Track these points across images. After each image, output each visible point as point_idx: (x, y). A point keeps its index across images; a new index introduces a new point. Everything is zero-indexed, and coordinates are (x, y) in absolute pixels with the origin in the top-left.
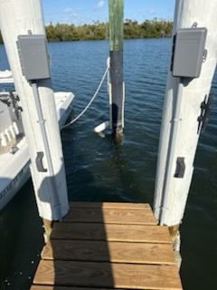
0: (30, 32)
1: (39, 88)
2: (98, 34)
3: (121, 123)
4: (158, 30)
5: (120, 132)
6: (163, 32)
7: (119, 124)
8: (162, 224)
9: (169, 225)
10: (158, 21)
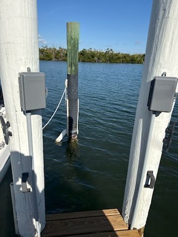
0: (29, 69)
1: (32, 116)
2: (46, 56)
3: (76, 130)
4: (93, 57)
5: (75, 138)
6: (96, 59)
7: (73, 132)
8: (132, 228)
9: (138, 228)
10: (93, 50)
